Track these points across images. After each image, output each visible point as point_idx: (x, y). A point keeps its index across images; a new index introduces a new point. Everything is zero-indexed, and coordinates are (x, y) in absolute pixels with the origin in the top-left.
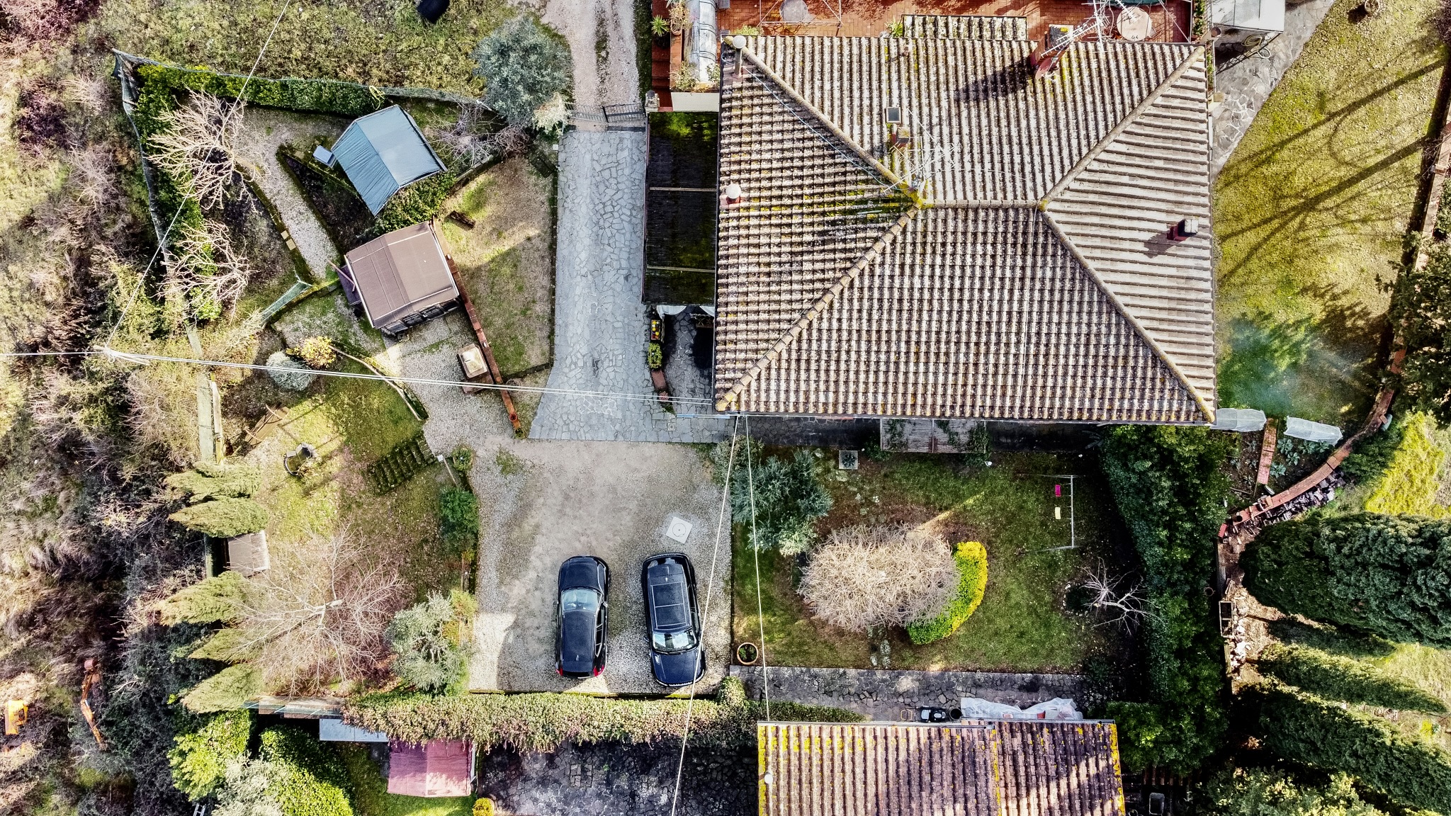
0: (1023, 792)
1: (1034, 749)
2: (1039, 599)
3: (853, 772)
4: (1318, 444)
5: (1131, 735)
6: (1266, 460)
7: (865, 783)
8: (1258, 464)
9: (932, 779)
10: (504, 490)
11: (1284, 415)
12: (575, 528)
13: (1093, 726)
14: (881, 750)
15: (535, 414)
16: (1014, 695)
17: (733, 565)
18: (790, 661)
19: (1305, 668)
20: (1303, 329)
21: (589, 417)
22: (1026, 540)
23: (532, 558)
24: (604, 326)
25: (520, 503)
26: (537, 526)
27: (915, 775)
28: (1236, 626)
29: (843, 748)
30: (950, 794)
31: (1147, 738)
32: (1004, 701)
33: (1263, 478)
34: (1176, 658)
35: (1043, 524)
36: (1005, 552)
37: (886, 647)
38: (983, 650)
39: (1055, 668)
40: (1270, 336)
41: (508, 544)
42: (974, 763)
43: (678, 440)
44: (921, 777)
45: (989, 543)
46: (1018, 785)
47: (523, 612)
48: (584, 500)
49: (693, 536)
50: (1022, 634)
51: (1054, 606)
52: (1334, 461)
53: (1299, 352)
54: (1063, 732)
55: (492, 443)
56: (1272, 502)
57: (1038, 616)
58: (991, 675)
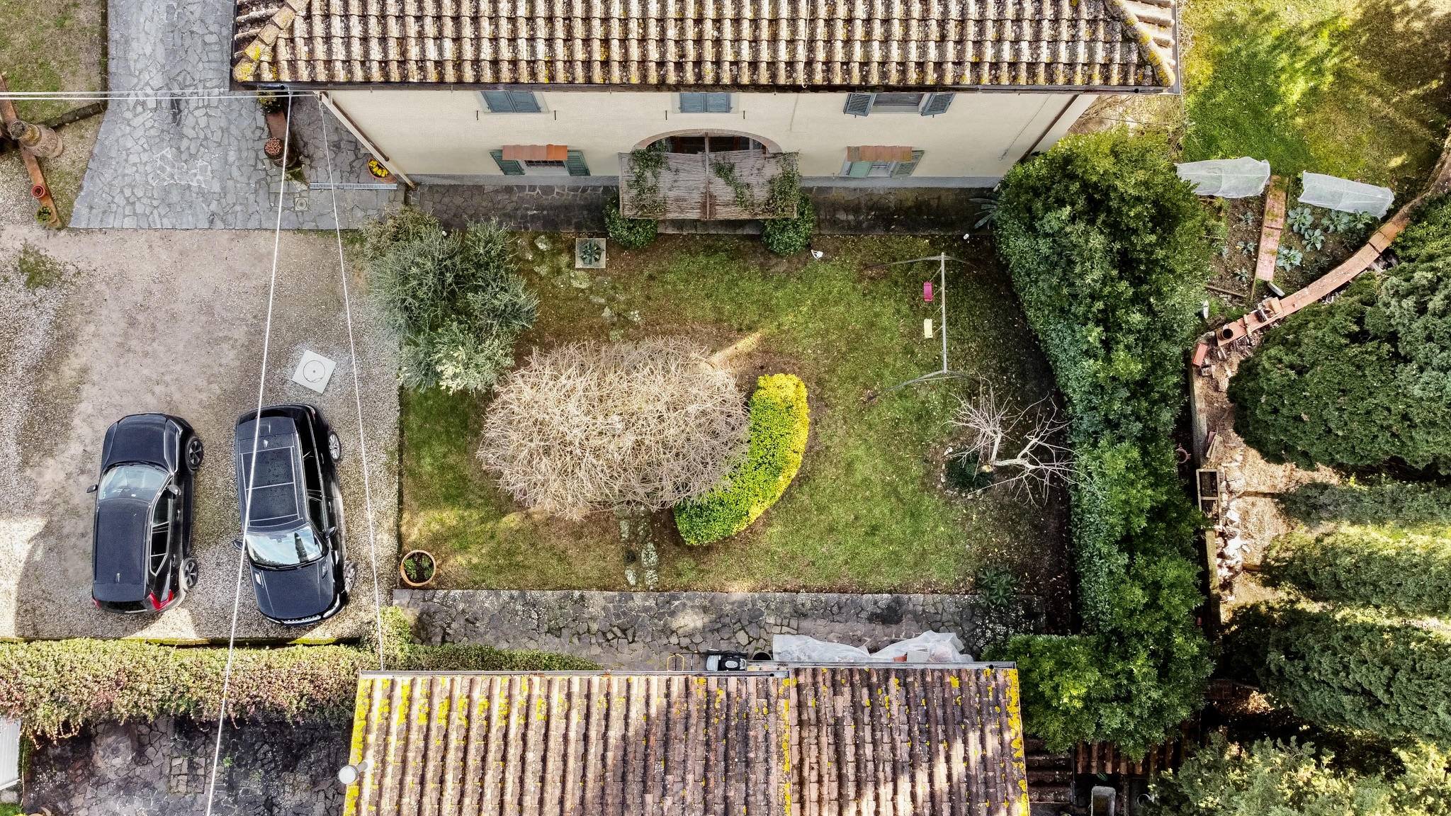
0: (851, 790)
1: (872, 715)
2: (901, 471)
3: (523, 759)
4: (1355, 217)
5: (1046, 688)
6: (1270, 243)
7: (543, 779)
8: (1257, 249)
9: (667, 771)
10: (31, 313)
11: (1298, 170)
12: (146, 372)
13: (978, 673)
14: (576, 718)
15: (80, 188)
16: (861, 628)
17: (402, 427)
18: (492, 581)
19: (1348, 561)
20: (1326, 33)
21: (167, 191)
22: (880, 376)
23: (77, 422)
24: (188, 42)
25: (56, 334)
26: (84, 370)
27: (636, 764)
28: (1226, 510)
29: (507, 717)
30: (699, 797)
31: (1072, 694)
32: (843, 639)
33: (1265, 271)
34: (1121, 551)
35: (908, 351)
36: (845, 397)
37: (649, 555)
38: (810, 557)
39: (928, 584)
40: (1275, 47)
41: (36, 400)
42: (746, 738)
43: (312, 226)
44: (646, 768)
45: (820, 382)
46: (841, 778)
47: (60, 510)
48: (160, 326)
49: (337, 380)
50: (874, 530)
51: (926, 484)
52: (1380, 241)
53: (1320, 72)
54: (924, 684)
55: (13, 238)
56: (1282, 308)
57: (900, 500)
58: (823, 597)
